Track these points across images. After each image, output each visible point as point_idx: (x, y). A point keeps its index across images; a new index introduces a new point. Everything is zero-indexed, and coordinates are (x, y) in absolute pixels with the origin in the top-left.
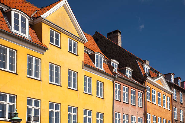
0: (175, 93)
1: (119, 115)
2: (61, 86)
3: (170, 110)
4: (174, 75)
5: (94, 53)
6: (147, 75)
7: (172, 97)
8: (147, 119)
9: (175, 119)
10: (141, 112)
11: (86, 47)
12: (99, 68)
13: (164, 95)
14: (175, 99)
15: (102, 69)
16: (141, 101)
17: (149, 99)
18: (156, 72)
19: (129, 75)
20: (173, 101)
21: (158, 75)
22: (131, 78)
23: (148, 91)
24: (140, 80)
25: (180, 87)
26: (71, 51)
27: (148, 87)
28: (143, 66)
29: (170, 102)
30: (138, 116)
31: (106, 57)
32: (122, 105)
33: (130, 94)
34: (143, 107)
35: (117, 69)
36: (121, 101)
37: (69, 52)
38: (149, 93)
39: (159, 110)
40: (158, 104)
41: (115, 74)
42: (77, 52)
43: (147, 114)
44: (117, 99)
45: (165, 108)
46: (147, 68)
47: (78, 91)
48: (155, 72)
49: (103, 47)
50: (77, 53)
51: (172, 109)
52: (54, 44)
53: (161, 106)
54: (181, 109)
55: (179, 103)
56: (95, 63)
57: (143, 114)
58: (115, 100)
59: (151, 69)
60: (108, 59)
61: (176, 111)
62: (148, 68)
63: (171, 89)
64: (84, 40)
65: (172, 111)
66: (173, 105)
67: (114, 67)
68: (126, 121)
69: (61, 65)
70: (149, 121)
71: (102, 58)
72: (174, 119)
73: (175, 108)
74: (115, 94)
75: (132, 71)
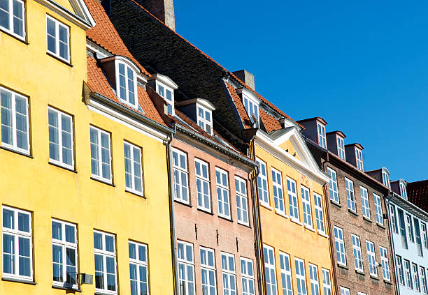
0: (333, 181)
1: (189, 248)
2: (31, 156)
3: (323, 233)
4: (325, 124)
5: (113, 58)
6: (255, 126)
7: (325, 194)
8: (266, 265)
9: (341, 263)
10: (248, 240)
11: (91, 40)
12: (127, 102)
13: (305, 189)
14: (334, 200)
15: (136, 107)
16: (244, 208)
17: (266, 201)
18: (276, 113)
19: (206, 122)
20: (330, 205)
21: (283, 125)
22: (212, 134)
23: (260, 175)
24: (237, 141)
25: (344, 164)
26: (54, 51)
27: (261, 162)
28: (240, 95)
29: (321, 210)
30: (239, 253)
31: (144, 70)
32: (196, 216)
33: (215, 183)
34: (252, 226)
35: (172, 103)
36: (192, 204)
37: (47, 54)
38: (264, 181)
39: (294, 235)
40: (292, 215)
41: (170, 121)
42: (69, 56)
43: (264, 246)
44: (181, 200)
45: (310, 227)
46: (253, 104)
47: (75, 171)
48: (274, 113)
49: (127, 29)
50: (69, 59)
51: (330, 233)
52: (11, 31)
53: (298, 222)
54: (353, 230)
55: (348, 213)
56: (115, 89)
57: (254, 246)
58: (175, 201)
59: (263, 105)
60: (150, 75)
61: (341, 238)
62: (256, 102)
63: (321, 167)
64: (86, 21)
65: (330, 239)
66: (332, 218)
67: (165, 98)
68: (208, 270)
69: (29, 95)
70: (272, 271)
71: (134, 73)
72: (338, 264)
73: (338, 229)
74: (174, 183)
75: (213, 112)
